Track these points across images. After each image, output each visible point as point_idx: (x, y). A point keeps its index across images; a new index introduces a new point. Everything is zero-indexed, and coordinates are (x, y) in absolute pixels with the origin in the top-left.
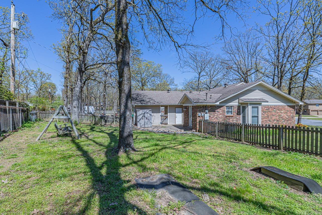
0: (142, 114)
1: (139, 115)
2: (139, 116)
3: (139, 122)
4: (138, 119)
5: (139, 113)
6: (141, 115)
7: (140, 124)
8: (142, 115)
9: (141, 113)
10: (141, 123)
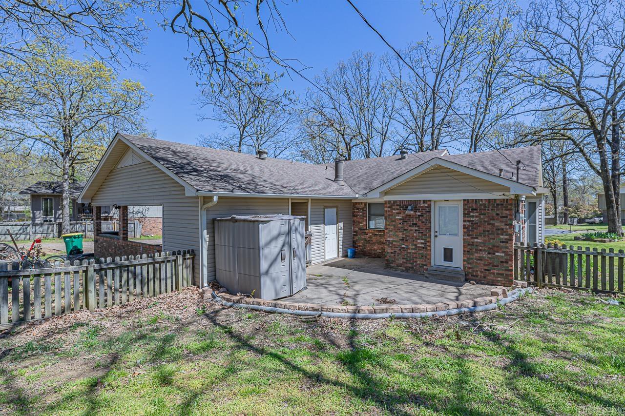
0: (279, 235)
1: (269, 238)
2: (269, 243)
3: (267, 272)
4: (266, 257)
5: (270, 231)
6: (276, 238)
7: (273, 280)
8: (280, 241)
9: (275, 232)
10: (278, 278)
